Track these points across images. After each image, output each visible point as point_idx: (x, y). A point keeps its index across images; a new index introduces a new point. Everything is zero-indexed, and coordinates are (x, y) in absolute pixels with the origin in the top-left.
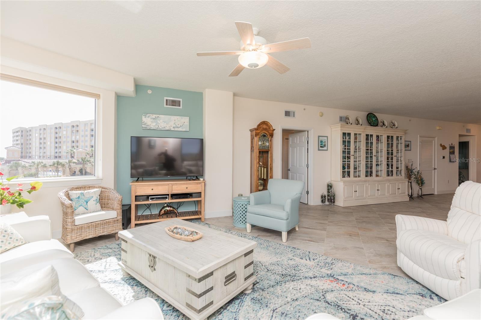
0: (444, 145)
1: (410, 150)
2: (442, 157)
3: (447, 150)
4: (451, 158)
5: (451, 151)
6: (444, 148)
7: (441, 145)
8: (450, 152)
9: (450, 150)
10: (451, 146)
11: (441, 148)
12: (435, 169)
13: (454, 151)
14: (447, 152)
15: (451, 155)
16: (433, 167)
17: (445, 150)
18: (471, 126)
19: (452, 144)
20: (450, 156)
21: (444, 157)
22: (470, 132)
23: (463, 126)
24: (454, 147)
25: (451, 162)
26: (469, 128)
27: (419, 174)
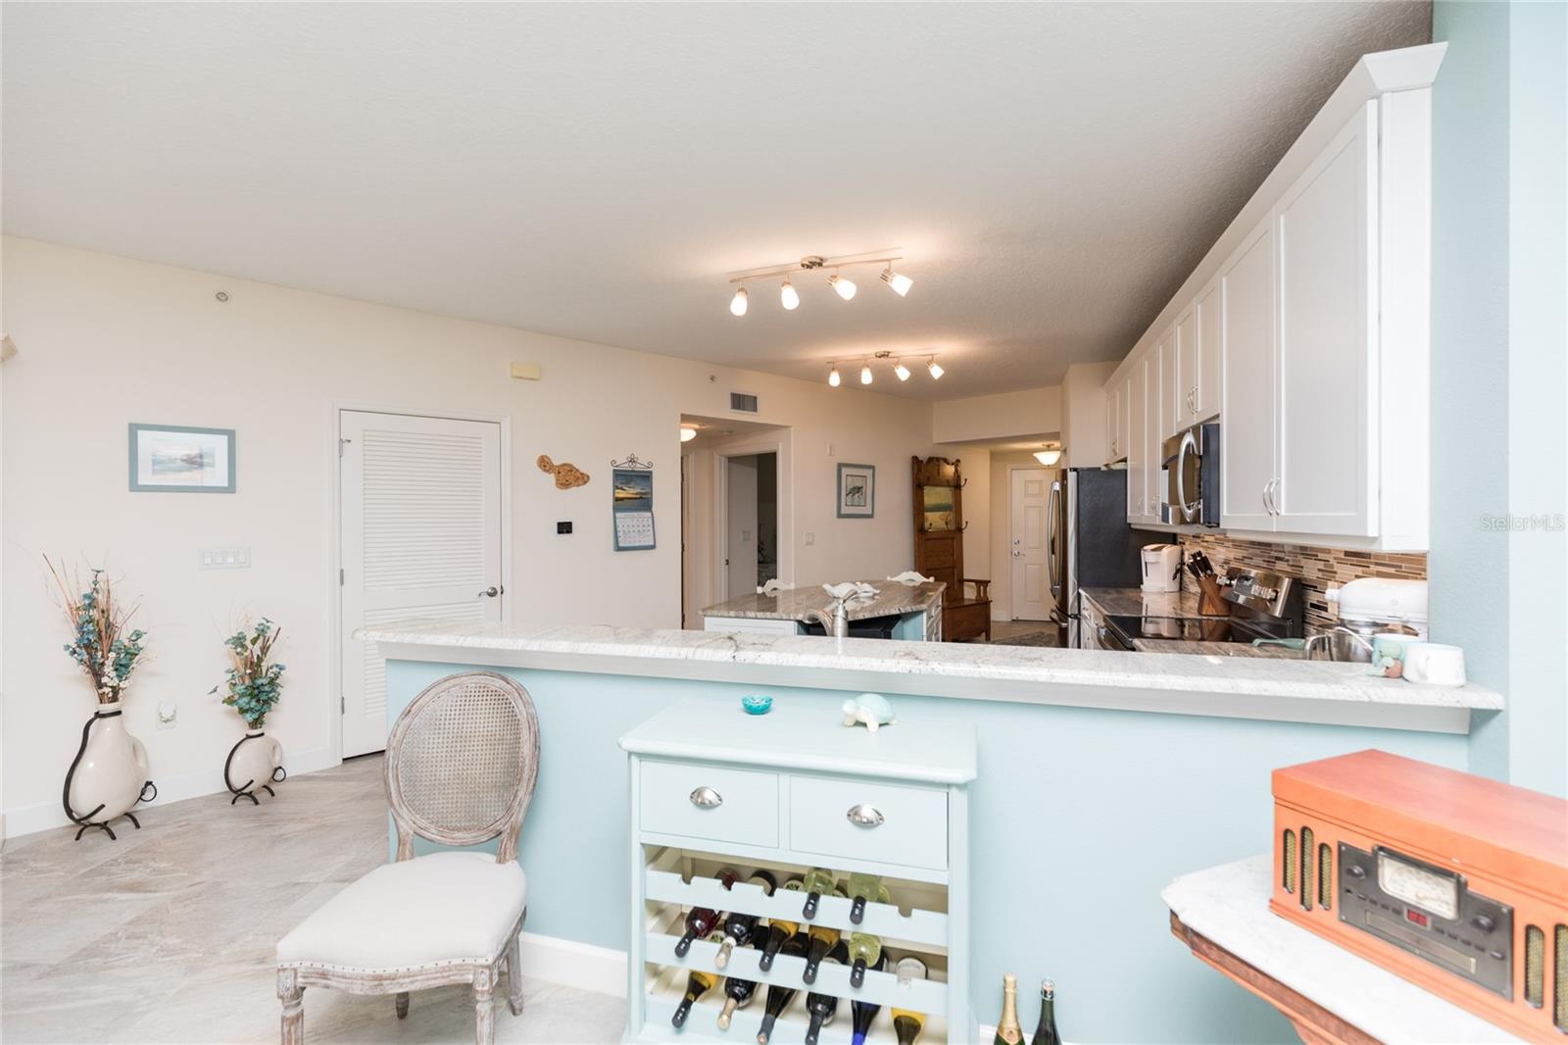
1: (231, 489)
2: (553, 529)
3: (601, 490)
4: (621, 529)
5: (621, 494)
6: (569, 477)
7: (544, 463)
8: (617, 499)
9: (616, 487)
10: (626, 467)
12: (493, 592)
13: (651, 493)
14: (593, 503)
15: (620, 515)
16: (484, 582)
17: (574, 490)
18: (748, 382)
19: (632, 461)
20: (615, 517)
21: (565, 528)
22: (755, 410)
23: (712, 379)
24: (651, 472)
25: (619, 549)
26: (745, 389)
27: (260, 643)
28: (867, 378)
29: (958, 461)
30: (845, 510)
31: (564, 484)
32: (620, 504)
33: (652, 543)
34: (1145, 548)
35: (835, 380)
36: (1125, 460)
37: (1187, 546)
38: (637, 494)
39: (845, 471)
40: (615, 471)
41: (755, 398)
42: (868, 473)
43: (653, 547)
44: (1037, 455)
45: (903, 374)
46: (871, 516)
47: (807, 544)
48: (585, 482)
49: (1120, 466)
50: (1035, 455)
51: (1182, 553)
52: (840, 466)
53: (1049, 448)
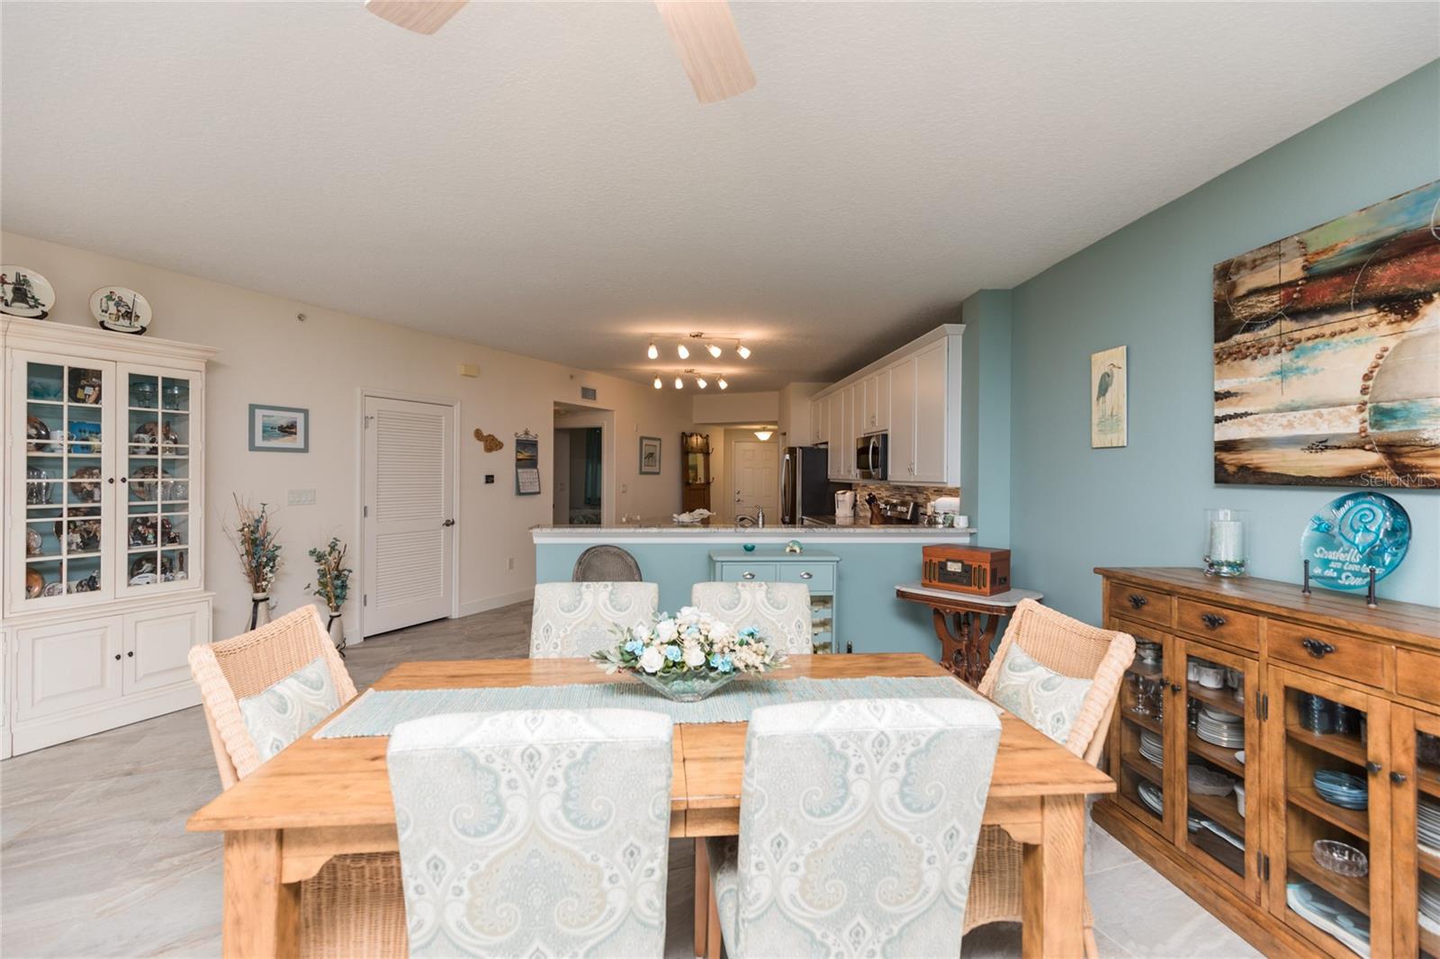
0: (490, 436)
1: (305, 450)
2: (483, 480)
3: (508, 454)
4: (520, 480)
5: (520, 457)
6: (492, 444)
7: (478, 434)
8: (518, 460)
9: (518, 452)
10: (523, 437)
11: (481, 445)
12: (449, 523)
13: (537, 456)
14: (503, 462)
15: (519, 471)
16: (443, 516)
17: (494, 453)
18: (594, 380)
19: (527, 433)
20: (517, 473)
21: (490, 479)
22: (595, 399)
23: (572, 377)
24: (536, 441)
25: (519, 493)
26: (590, 385)
27: (335, 554)
28: (679, 384)
29: (708, 436)
30: (644, 469)
31: (489, 449)
32: (521, 463)
33: (538, 490)
34: (839, 492)
35: (658, 384)
36: (826, 443)
37: (859, 491)
38: (529, 456)
39: (645, 442)
40: (517, 440)
41: (595, 391)
42: (657, 443)
43: (539, 493)
44: (757, 434)
45: (702, 384)
46: (658, 473)
47: (623, 492)
48: (501, 448)
49: (823, 447)
50: (756, 433)
51: (856, 495)
52: (642, 439)
53: (764, 430)
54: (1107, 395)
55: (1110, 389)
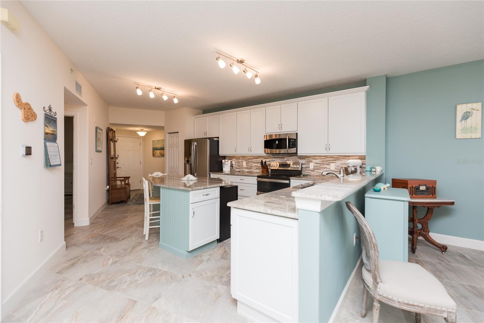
0: (27, 104)
2: (23, 151)
4: (48, 153)
5: (47, 131)
8: (46, 134)
9: (46, 126)
10: (48, 112)
13: (56, 132)
15: (48, 144)
19: (50, 109)
20: (46, 147)
21: (29, 151)
22: (81, 94)
23: (71, 71)
24: (56, 119)
25: (48, 165)
26: (79, 81)
28: (151, 95)
29: (115, 132)
30: (96, 148)
31: (26, 119)
32: (47, 137)
33: (60, 163)
34: (223, 160)
35: (140, 93)
38: (52, 131)
39: (97, 131)
40: (45, 114)
41: (81, 87)
42: (101, 132)
44: (138, 133)
45: (165, 99)
46: (101, 152)
48: (35, 119)
52: (96, 128)
53: (142, 130)
54: (468, 120)
55: (470, 118)
